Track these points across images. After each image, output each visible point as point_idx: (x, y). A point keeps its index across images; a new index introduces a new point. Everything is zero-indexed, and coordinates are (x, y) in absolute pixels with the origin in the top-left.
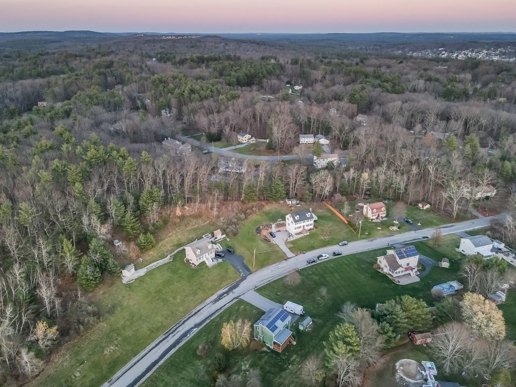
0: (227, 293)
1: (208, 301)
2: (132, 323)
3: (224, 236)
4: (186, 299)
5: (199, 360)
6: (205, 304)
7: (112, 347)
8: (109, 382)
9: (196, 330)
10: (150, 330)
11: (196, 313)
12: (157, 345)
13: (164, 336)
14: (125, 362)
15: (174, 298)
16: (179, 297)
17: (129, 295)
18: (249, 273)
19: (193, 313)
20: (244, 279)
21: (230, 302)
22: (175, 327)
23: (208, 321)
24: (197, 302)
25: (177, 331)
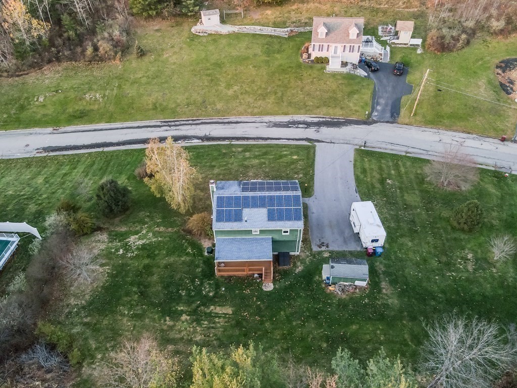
0: (308, 125)
1: (267, 118)
2: (148, 83)
3: (418, 41)
4: (240, 97)
6: (258, 120)
7: (98, 95)
8: (54, 130)
9: (196, 142)
10: (155, 104)
12: (138, 127)
13: (159, 124)
14: (91, 122)
15: (229, 86)
16: (236, 88)
17: (181, 48)
18: (391, 120)
20: (368, 122)
21: (293, 139)
22: (185, 122)
23: (226, 142)
24: (250, 110)
25: (178, 128)
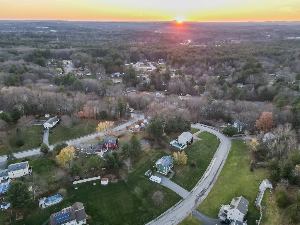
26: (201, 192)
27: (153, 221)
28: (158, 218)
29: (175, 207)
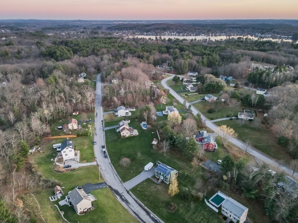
5: (179, 211)
6: (129, 209)
9: (152, 214)
11: (136, 214)
19: (136, 216)
20: (110, 187)
23: (146, 208)
26: (126, 199)
27: (110, 162)
28: (112, 164)
29: (117, 176)
